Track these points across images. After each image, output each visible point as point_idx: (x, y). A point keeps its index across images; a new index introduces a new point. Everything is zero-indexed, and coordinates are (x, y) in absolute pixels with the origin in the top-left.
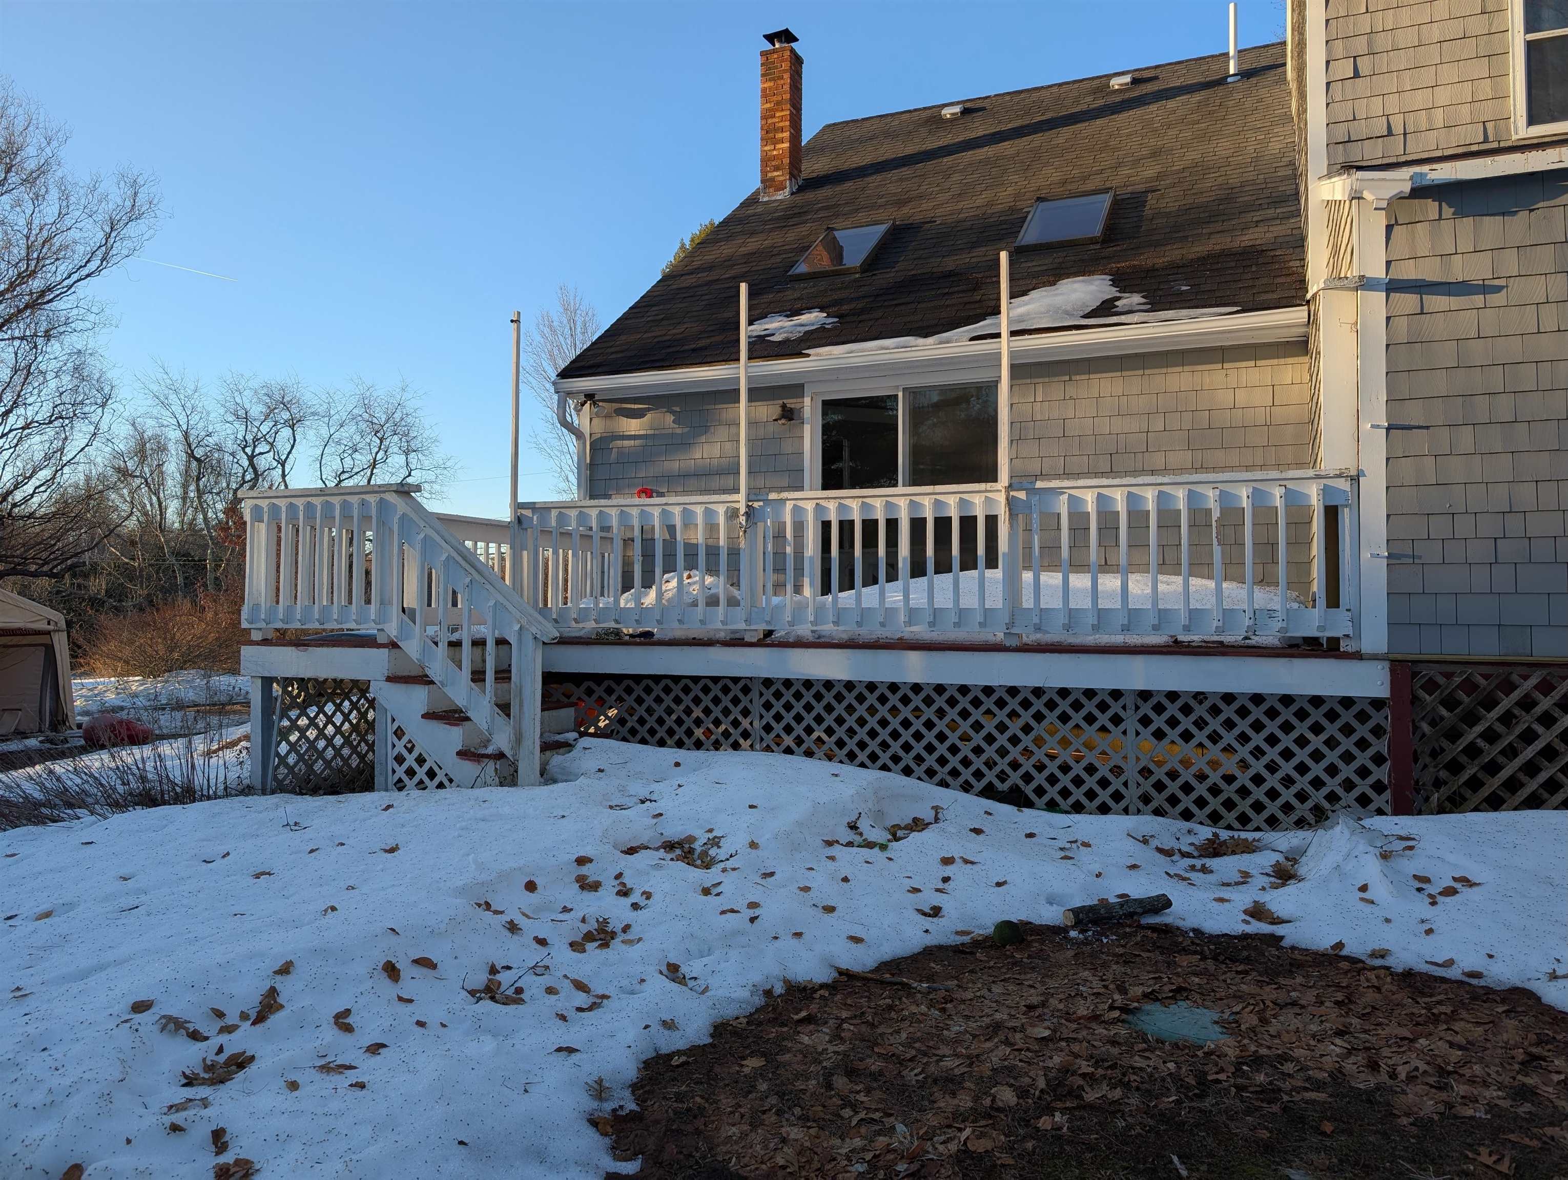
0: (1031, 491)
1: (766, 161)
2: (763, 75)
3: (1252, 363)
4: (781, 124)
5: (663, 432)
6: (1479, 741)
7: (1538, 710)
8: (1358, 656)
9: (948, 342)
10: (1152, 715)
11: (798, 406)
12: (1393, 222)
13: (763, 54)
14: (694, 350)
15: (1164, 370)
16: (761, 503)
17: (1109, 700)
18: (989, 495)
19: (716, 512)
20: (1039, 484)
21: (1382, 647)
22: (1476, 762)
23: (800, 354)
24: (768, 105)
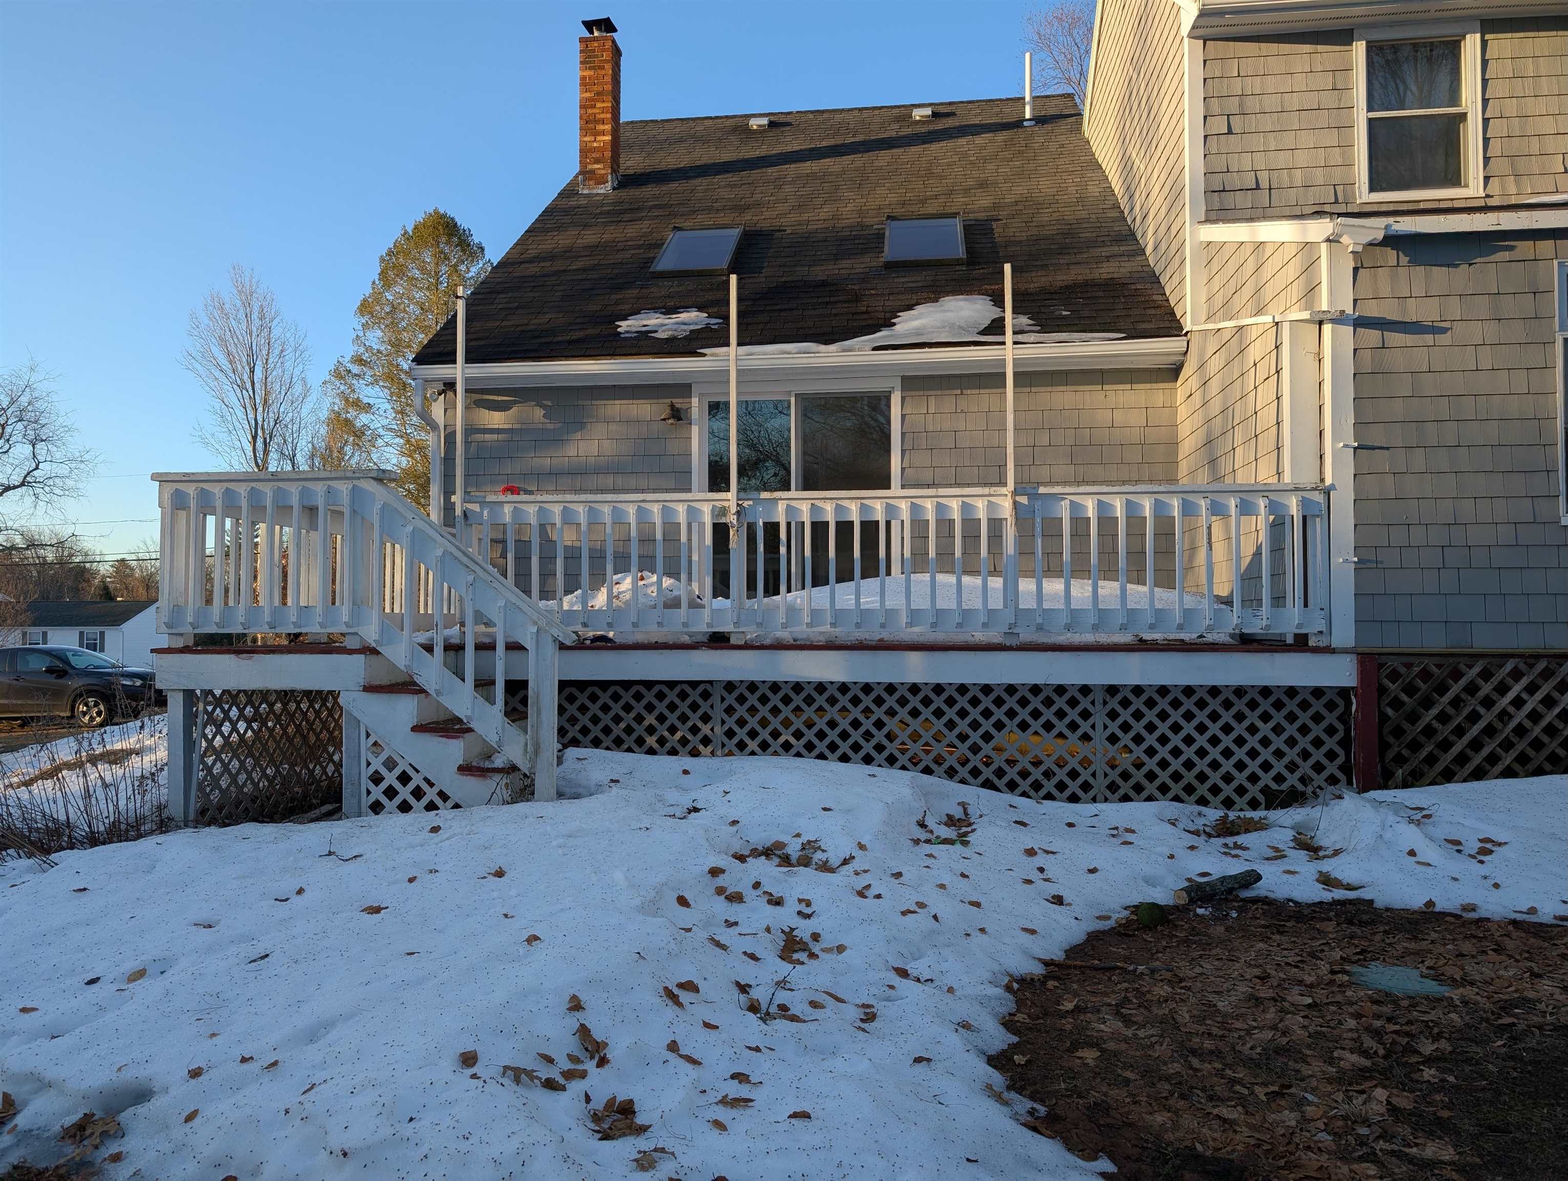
0: (1033, 496)
1: (585, 152)
2: (582, 63)
3: (1128, 386)
4: (602, 116)
5: (532, 426)
6: (1434, 722)
7: (1481, 694)
8: (1329, 650)
9: (850, 351)
10: (1119, 709)
11: (684, 406)
12: (1359, 265)
13: (582, 40)
14: (570, 342)
15: (1049, 389)
16: (751, 503)
17: (1079, 696)
18: (992, 499)
19: (700, 511)
20: (1042, 490)
21: (1350, 643)
22: (1432, 741)
23: (694, 354)
24: (588, 95)
